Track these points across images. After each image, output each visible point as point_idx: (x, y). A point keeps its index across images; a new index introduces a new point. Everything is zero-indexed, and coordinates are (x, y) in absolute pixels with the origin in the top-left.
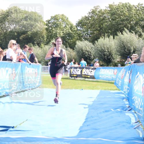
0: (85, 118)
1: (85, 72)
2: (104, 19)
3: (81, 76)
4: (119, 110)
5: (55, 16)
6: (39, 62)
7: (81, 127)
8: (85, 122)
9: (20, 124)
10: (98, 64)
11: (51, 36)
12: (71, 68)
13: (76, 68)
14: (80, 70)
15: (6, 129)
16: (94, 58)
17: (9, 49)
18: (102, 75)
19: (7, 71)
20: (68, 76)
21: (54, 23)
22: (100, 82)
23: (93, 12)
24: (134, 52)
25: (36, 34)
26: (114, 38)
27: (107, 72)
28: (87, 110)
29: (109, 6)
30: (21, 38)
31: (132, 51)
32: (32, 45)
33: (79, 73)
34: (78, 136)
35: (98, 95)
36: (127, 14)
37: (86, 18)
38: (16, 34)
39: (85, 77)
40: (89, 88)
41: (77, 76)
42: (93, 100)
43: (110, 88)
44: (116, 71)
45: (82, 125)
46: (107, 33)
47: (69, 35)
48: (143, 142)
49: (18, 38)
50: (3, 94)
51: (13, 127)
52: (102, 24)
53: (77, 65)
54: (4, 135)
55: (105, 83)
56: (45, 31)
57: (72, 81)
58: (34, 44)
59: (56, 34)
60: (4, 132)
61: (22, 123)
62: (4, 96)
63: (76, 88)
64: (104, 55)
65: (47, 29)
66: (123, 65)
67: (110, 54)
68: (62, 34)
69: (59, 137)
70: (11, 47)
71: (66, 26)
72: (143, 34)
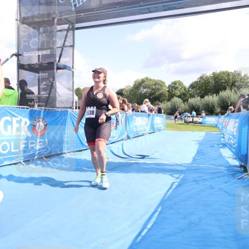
0: (196, 151)
1: (195, 119)
2: (208, 83)
3: (192, 122)
4: (221, 146)
5: (175, 82)
6: (164, 113)
7: (194, 157)
8: (197, 154)
9: (152, 154)
10: (204, 114)
11: (171, 96)
12: (185, 117)
13: (189, 117)
14: (192, 118)
15: (143, 157)
16: (202, 110)
17: (144, 105)
18: (207, 122)
19: (143, 119)
20: (183, 122)
21: (173, 87)
22: (206, 126)
23: (201, 78)
24: (231, 105)
25: (161, 95)
26: (216, 95)
27: (211, 120)
28: (197, 146)
29: (212, 73)
30: (151, 98)
31: (229, 104)
32: (158, 101)
33: (191, 120)
34: (192, 163)
35: (206, 135)
36: (226, 78)
37: (196, 82)
38: (148, 95)
39: (195, 123)
40: (199, 131)
41: (190, 122)
42: (202, 138)
43: (213, 130)
44: (217, 118)
45: (194, 156)
46: (210, 92)
47: (184, 94)
48: (239, 169)
49: (149, 97)
50: (141, 134)
51: (148, 156)
52: (207, 86)
53: (189, 115)
54: (142, 161)
55: (209, 127)
56: (167, 93)
57: (186, 126)
58: (160, 101)
59: (175, 93)
60: (142, 159)
61: (154, 153)
62: (140, 136)
63: (189, 130)
64: (209, 108)
65: (168, 91)
66: (222, 114)
67: (213, 107)
68: (179, 94)
69: (179, 163)
70: (145, 104)
71: (181, 89)
72: (238, 92)
